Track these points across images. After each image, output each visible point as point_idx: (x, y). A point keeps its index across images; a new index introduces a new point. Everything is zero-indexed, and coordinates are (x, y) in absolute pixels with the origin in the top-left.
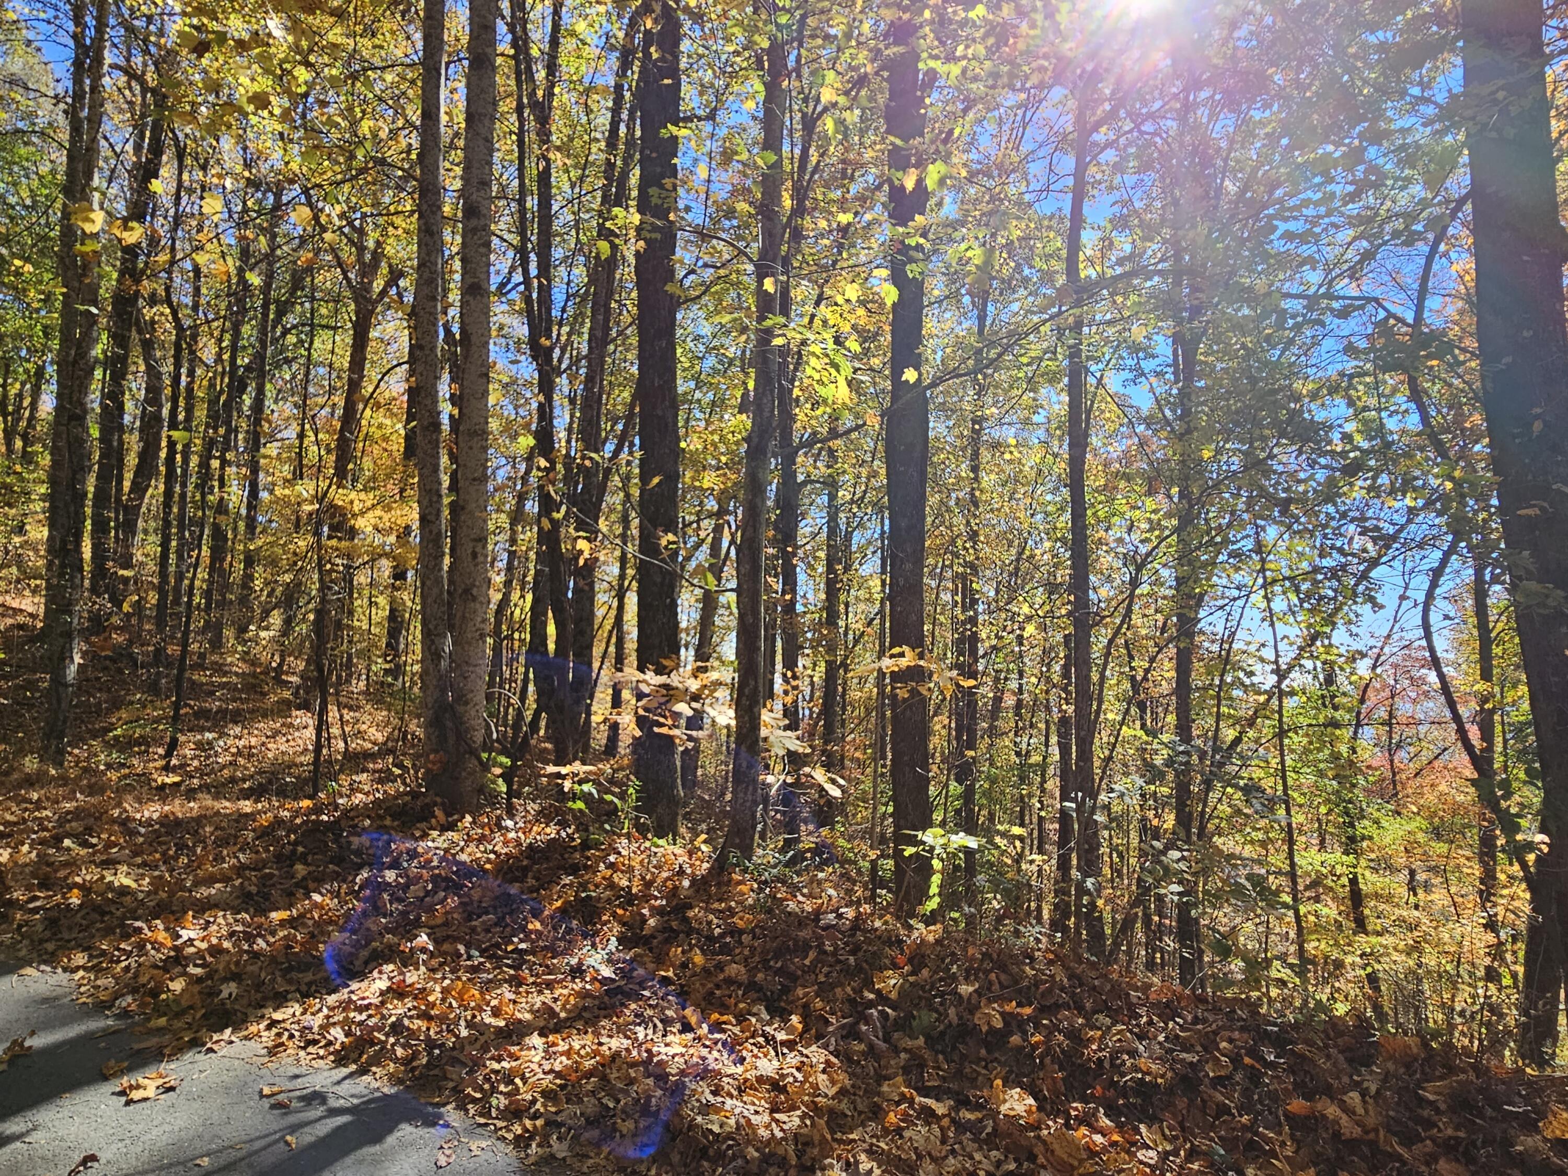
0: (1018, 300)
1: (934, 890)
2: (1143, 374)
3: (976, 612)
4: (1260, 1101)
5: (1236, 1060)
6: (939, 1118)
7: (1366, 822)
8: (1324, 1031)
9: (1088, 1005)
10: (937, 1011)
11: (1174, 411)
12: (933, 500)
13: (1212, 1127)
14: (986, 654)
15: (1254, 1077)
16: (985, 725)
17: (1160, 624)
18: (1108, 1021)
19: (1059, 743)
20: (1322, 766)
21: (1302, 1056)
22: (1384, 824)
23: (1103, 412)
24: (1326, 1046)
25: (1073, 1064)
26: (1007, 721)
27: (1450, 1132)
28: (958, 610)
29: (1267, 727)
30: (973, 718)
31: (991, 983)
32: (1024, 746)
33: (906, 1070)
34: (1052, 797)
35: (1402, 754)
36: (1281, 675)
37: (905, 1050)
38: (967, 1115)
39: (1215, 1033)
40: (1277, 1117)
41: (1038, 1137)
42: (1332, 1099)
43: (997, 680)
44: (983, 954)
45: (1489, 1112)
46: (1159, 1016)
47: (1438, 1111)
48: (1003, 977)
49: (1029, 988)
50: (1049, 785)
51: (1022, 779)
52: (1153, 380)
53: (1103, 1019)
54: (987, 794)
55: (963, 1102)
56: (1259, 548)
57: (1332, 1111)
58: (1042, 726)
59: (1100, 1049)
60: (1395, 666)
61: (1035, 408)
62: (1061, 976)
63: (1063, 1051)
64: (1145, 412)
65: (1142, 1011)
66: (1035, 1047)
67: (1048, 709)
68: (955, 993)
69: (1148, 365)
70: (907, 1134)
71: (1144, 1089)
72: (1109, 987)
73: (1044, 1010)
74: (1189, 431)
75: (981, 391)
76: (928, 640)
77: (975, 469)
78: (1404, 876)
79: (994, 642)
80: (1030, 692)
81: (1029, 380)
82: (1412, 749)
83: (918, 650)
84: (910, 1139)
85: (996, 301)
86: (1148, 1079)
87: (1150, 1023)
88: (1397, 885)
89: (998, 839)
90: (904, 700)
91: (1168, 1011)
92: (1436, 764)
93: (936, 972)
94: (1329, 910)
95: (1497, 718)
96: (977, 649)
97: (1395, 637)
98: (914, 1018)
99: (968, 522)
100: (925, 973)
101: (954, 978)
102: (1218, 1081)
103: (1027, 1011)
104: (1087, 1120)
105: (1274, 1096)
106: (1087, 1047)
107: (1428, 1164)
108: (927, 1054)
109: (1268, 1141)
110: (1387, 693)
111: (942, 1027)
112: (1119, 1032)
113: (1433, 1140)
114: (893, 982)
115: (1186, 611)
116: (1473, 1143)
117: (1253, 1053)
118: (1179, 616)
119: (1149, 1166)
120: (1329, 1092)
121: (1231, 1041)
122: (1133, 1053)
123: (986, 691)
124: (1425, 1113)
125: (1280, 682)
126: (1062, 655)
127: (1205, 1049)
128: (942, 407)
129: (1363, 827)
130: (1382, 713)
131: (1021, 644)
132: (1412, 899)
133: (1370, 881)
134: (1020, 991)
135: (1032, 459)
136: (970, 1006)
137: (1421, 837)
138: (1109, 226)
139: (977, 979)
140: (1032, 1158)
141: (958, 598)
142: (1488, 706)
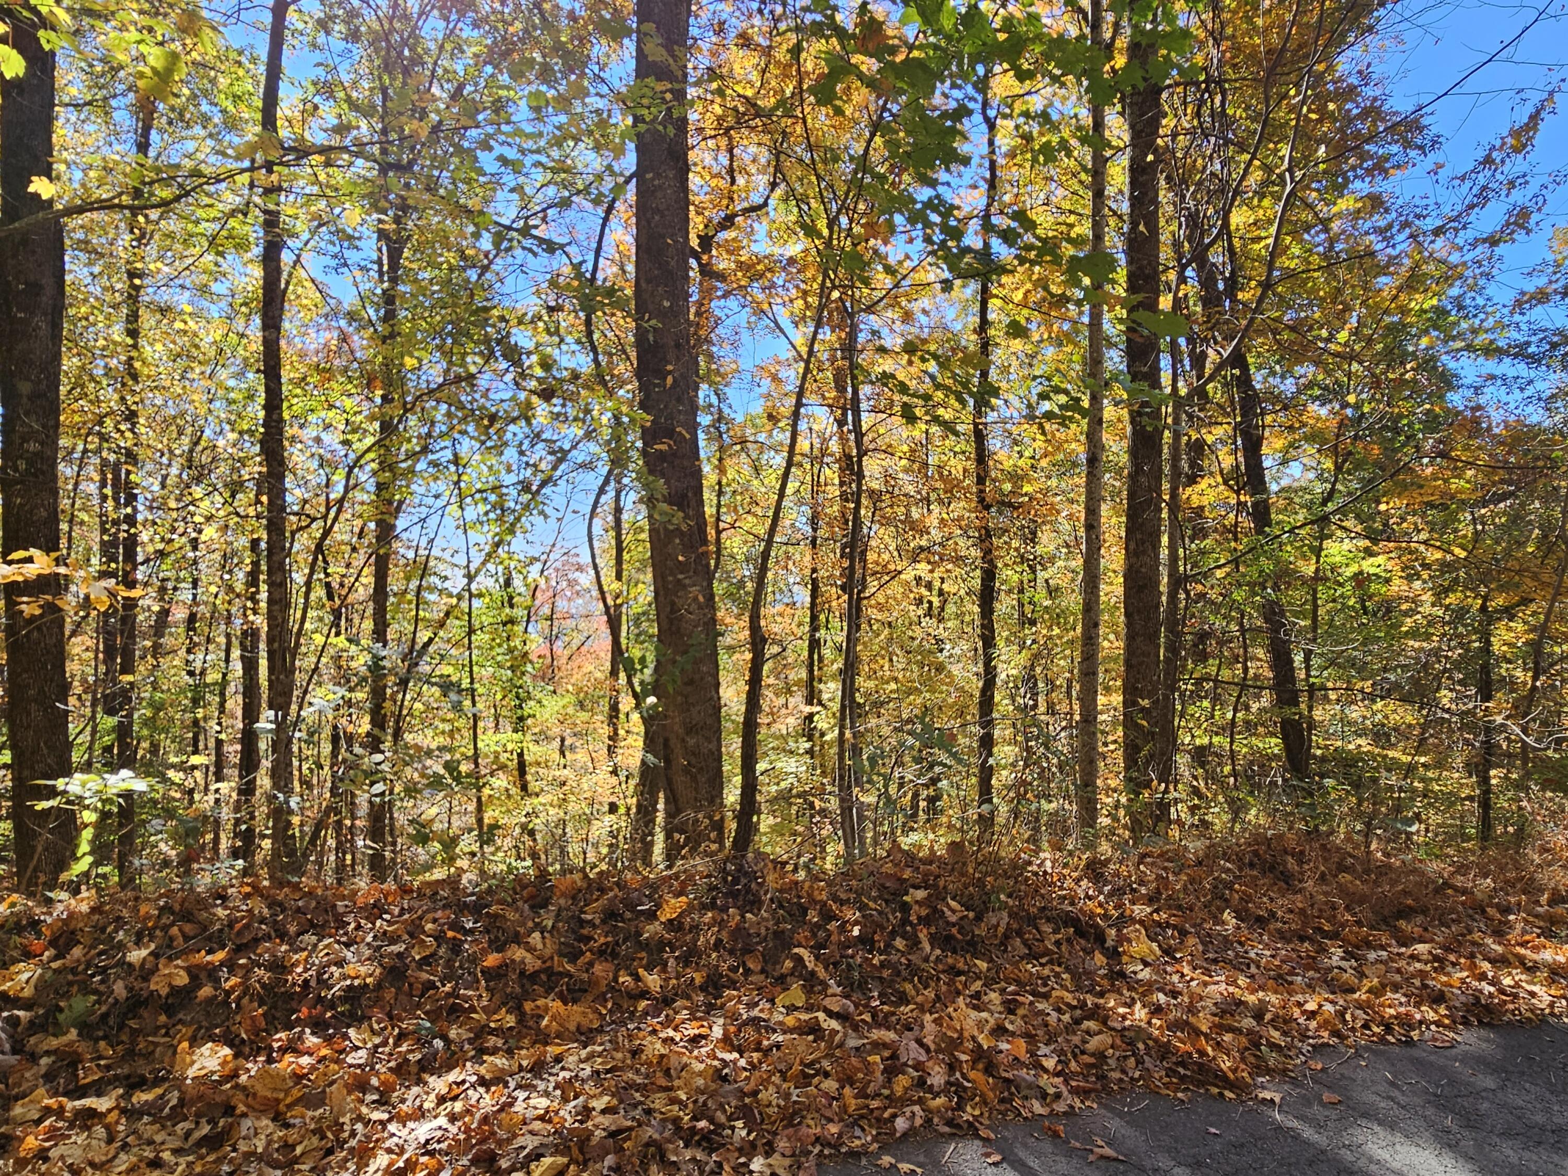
0: (193, 138)
1: (84, 847)
2: (346, 265)
3: (135, 509)
4: (461, 967)
5: (439, 937)
6: (102, 1116)
7: (532, 703)
8: (514, 889)
9: (292, 929)
10: (95, 992)
11: (377, 311)
12: (69, 363)
13: (419, 1006)
14: (147, 561)
15: (456, 947)
16: (148, 643)
17: (357, 530)
18: (314, 939)
19: (242, 657)
20: (499, 658)
21: (496, 916)
22: (545, 702)
23: (298, 297)
24: (514, 901)
25: (275, 994)
26: (175, 637)
27: (602, 940)
28: (110, 504)
29: (455, 628)
30: (132, 637)
31: (172, 939)
32: (198, 665)
33: (49, 1077)
34: (233, 716)
35: (559, 643)
36: (470, 578)
37: (48, 1053)
38: (143, 1097)
39: (420, 918)
40: (476, 975)
41: (237, 1086)
42: (519, 944)
43: (162, 590)
44: (161, 909)
45: (628, 915)
46: (367, 918)
47: (594, 926)
48: (188, 928)
49: (221, 931)
50: (229, 705)
51: (195, 702)
52: (358, 274)
53: (309, 938)
54: (147, 722)
55: (135, 1083)
56: (456, 461)
57: (518, 953)
58: (222, 640)
59: (306, 970)
60: (557, 570)
61: (219, 275)
62: (261, 908)
63: (263, 986)
64: (346, 306)
65: (350, 918)
66: (228, 993)
67: (229, 619)
68: (122, 963)
69: (352, 256)
70: (53, 1153)
71: (353, 994)
72: (314, 904)
73: (239, 949)
74: (392, 336)
75: (142, 238)
76: (63, 543)
77: (133, 333)
78: (556, 744)
79: (160, 546)
80: (206, 603)
81: (213, 241)
82: (567, 639)
83: (54, 555)
84: (62, 1157)
85: (161, 131)
86: (356, 982)
87: (358, 927)
88: (551, 751)
89: (171, 774)
90: (33, 618)
91: (376, 911)
92: (583, 649)
93: (93, 947)
94: (501, 782)
95: (624, 610)
96: (136, 554)
97: (558, 545)
98: (61, 1010)
99: (123, 399)
100: (77, 952)
101: (121, 946)
102: (425, 961)
103: (220, 955)
104: (292, 1048)
105: (474, 960)
106: (290, 973)
107: (587, 971)
108: (82, 1047)
109: (467, 999)
110: (550, 593)
111: (104, 1009)
112: (326, 947)
113: (590, 950)
114: (25, 976)
115: (386, 517)
116: (617, 944)
117: (456, 926)
118: (379, 523)
119: (359, 1066)
120: (517, 939)
121: (435, 921)
122: (340, 963)
123: (149, 603)
124: (585, 932)
125: (469, 584)
126: (248, 561)
127: (412, 935)
128: (84, 245)
129: (530, 707)
130: (546, 610)
131: (195, 548)
132: (563, 761)
133: (534, 752)
134: (210, 939)
135: (210, 336)
136: (146, 972)
137: (570, 710)
138: (312, 89)
139: (152, 938)
140: (229, 1110)
141: (108, 491)
142: (619, 601)
